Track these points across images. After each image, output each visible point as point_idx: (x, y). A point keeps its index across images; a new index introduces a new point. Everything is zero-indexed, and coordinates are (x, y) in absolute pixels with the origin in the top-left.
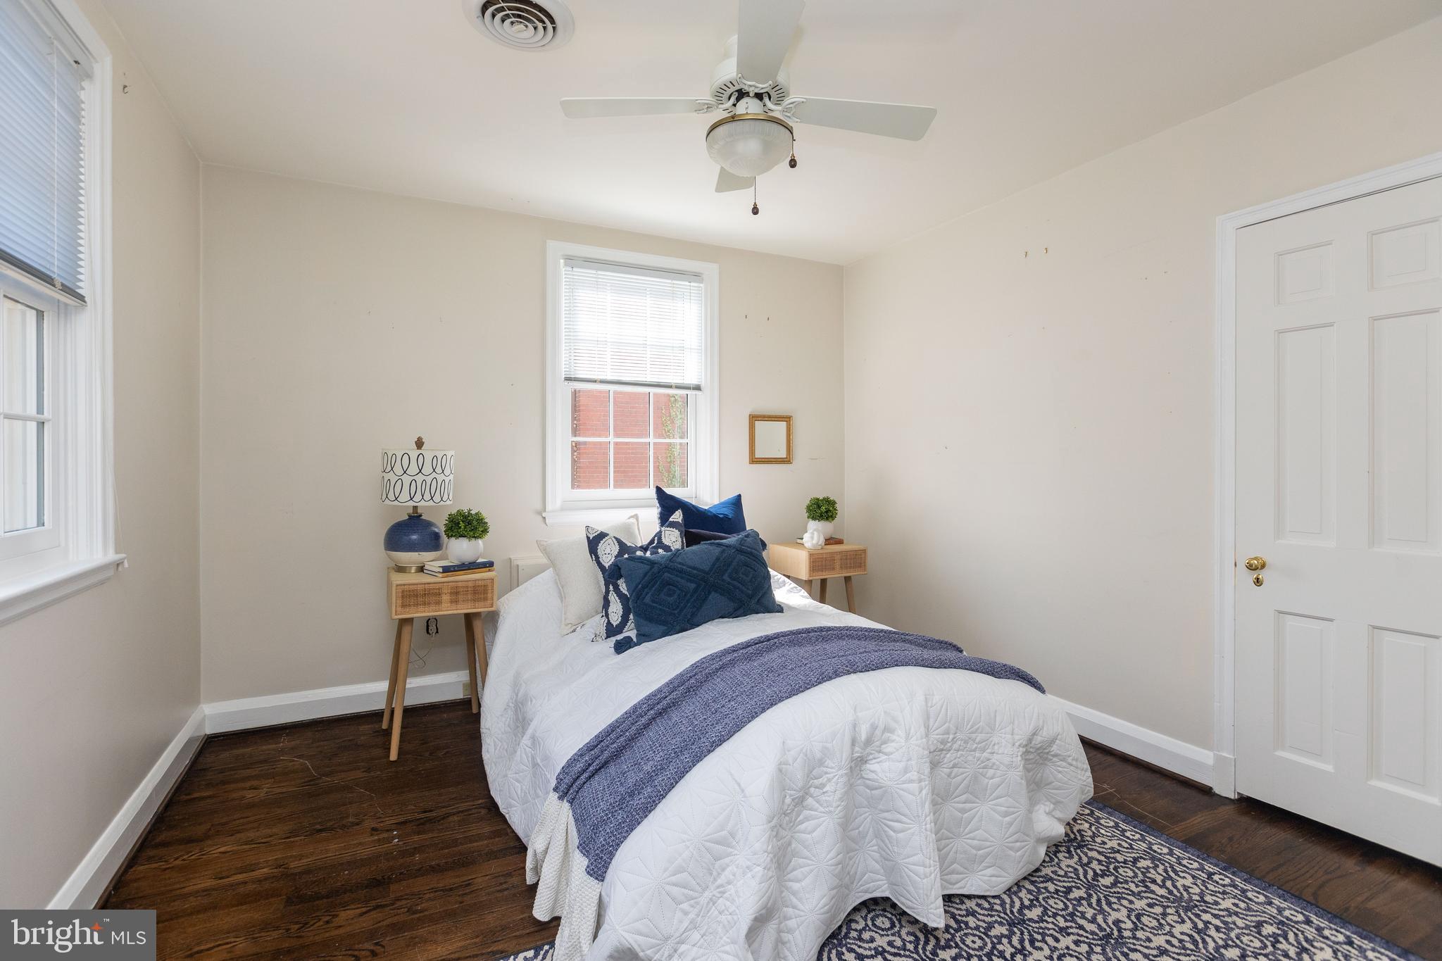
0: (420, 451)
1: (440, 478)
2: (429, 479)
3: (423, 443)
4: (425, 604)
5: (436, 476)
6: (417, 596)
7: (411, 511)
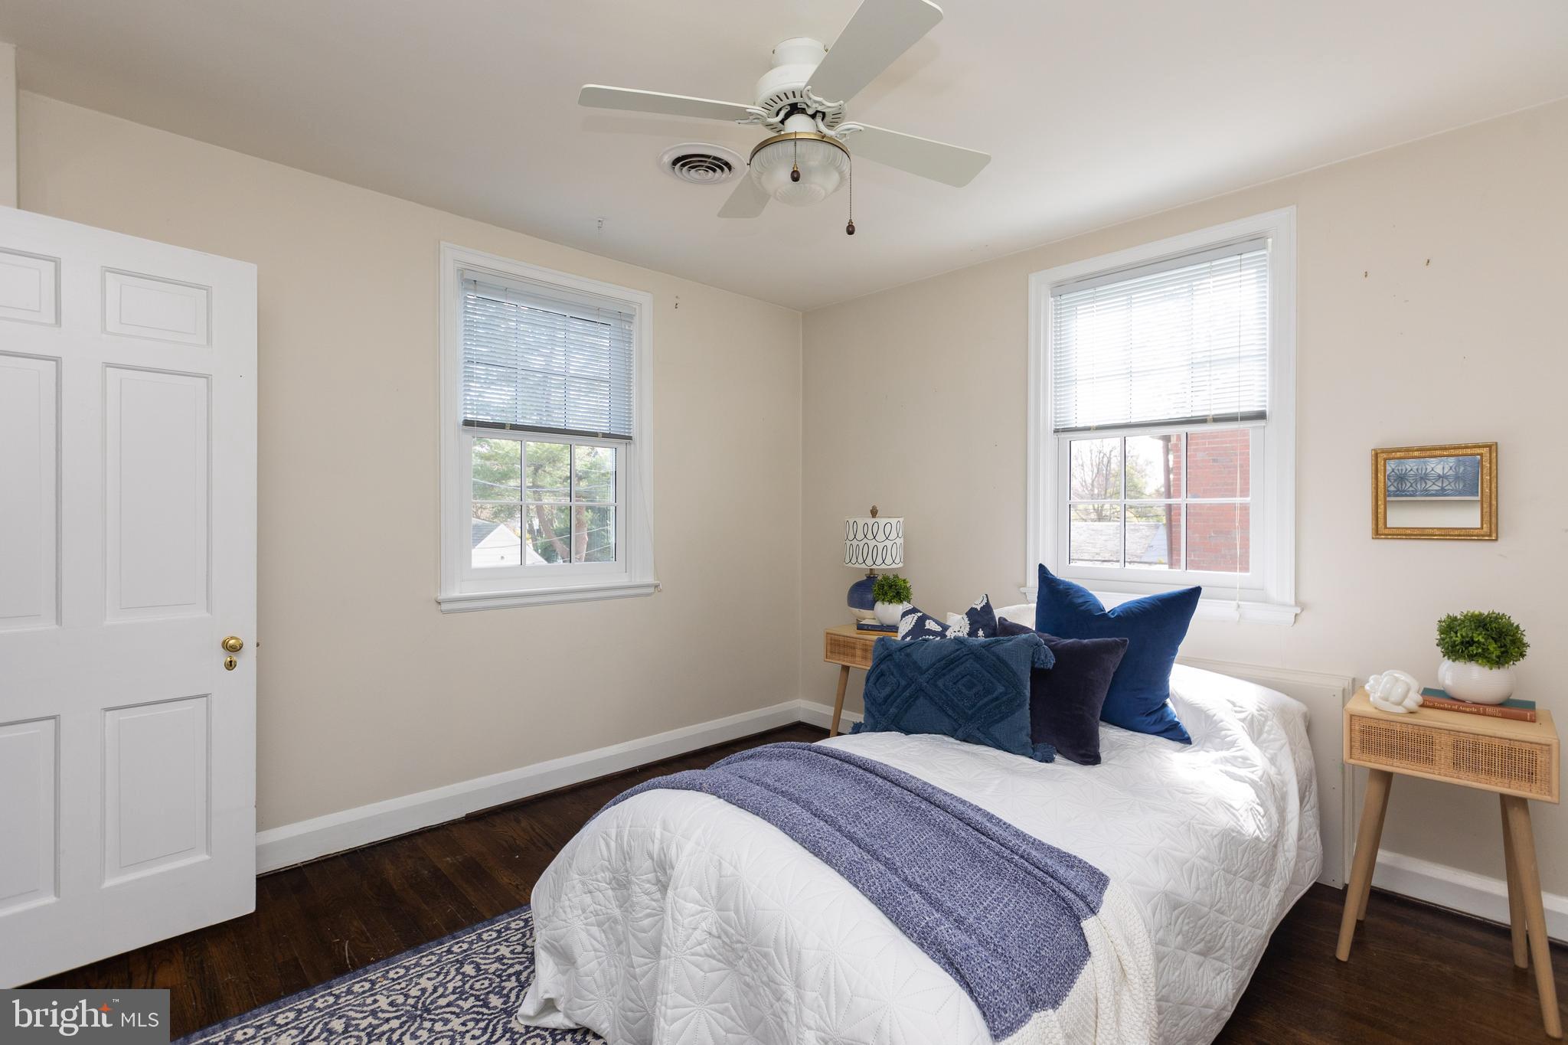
0: (874, 520)
1: (872, 543)
2: (861, 544)
3: (877, 511)
4: (844, 654)
5: (868, 542)
6: (839, 645)
7: (868, 572)
